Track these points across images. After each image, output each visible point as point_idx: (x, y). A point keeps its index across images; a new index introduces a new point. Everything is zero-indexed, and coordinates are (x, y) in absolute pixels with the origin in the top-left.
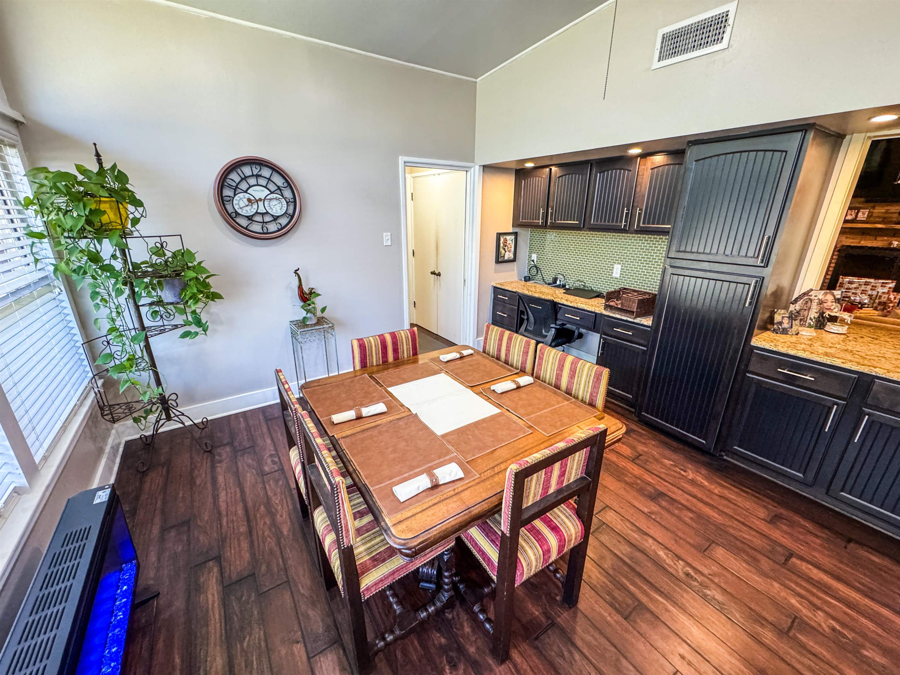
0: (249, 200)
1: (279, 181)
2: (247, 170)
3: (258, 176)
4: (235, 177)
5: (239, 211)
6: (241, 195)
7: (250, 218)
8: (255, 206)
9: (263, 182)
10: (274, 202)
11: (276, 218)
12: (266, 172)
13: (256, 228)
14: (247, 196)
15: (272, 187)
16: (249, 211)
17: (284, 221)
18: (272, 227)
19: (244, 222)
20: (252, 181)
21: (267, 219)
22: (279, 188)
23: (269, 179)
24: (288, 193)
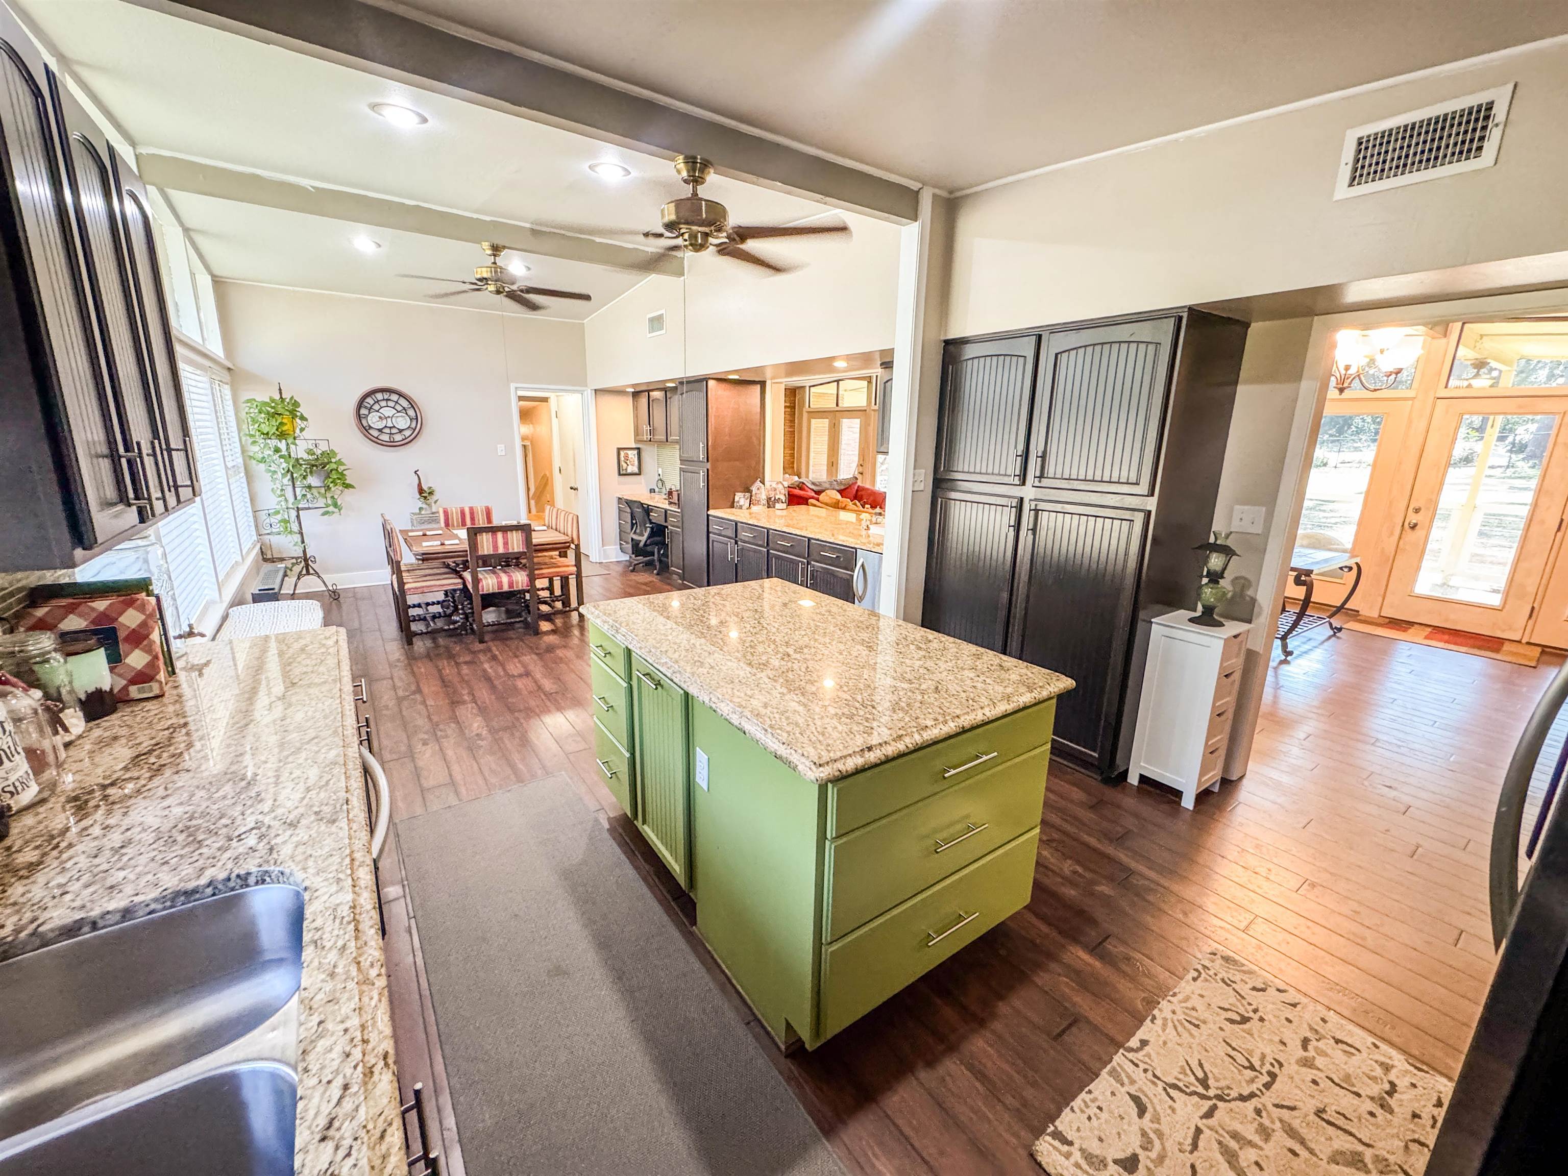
0: (380, 417)
1: (404, 403)
2: (379, 396)
3: (387, 400)
4: (370, 400)
5: (372, 425)
6: (374, 414)
7: (380, 430)
8: (385, 421)
9: (391, 404)
10: (400, 419)
11: (401, 431)
12: (395, 397)
13: (385, 437)
14: (379, 414)
15: (399, 408)
16: (380, 425)
17: (407, 433)
18: (398, 437)
19: (375, 433)
20: (383, 404)
21: (394, 431)
22: (404, 408)
23: (397, 402)
24: (411, 413)
